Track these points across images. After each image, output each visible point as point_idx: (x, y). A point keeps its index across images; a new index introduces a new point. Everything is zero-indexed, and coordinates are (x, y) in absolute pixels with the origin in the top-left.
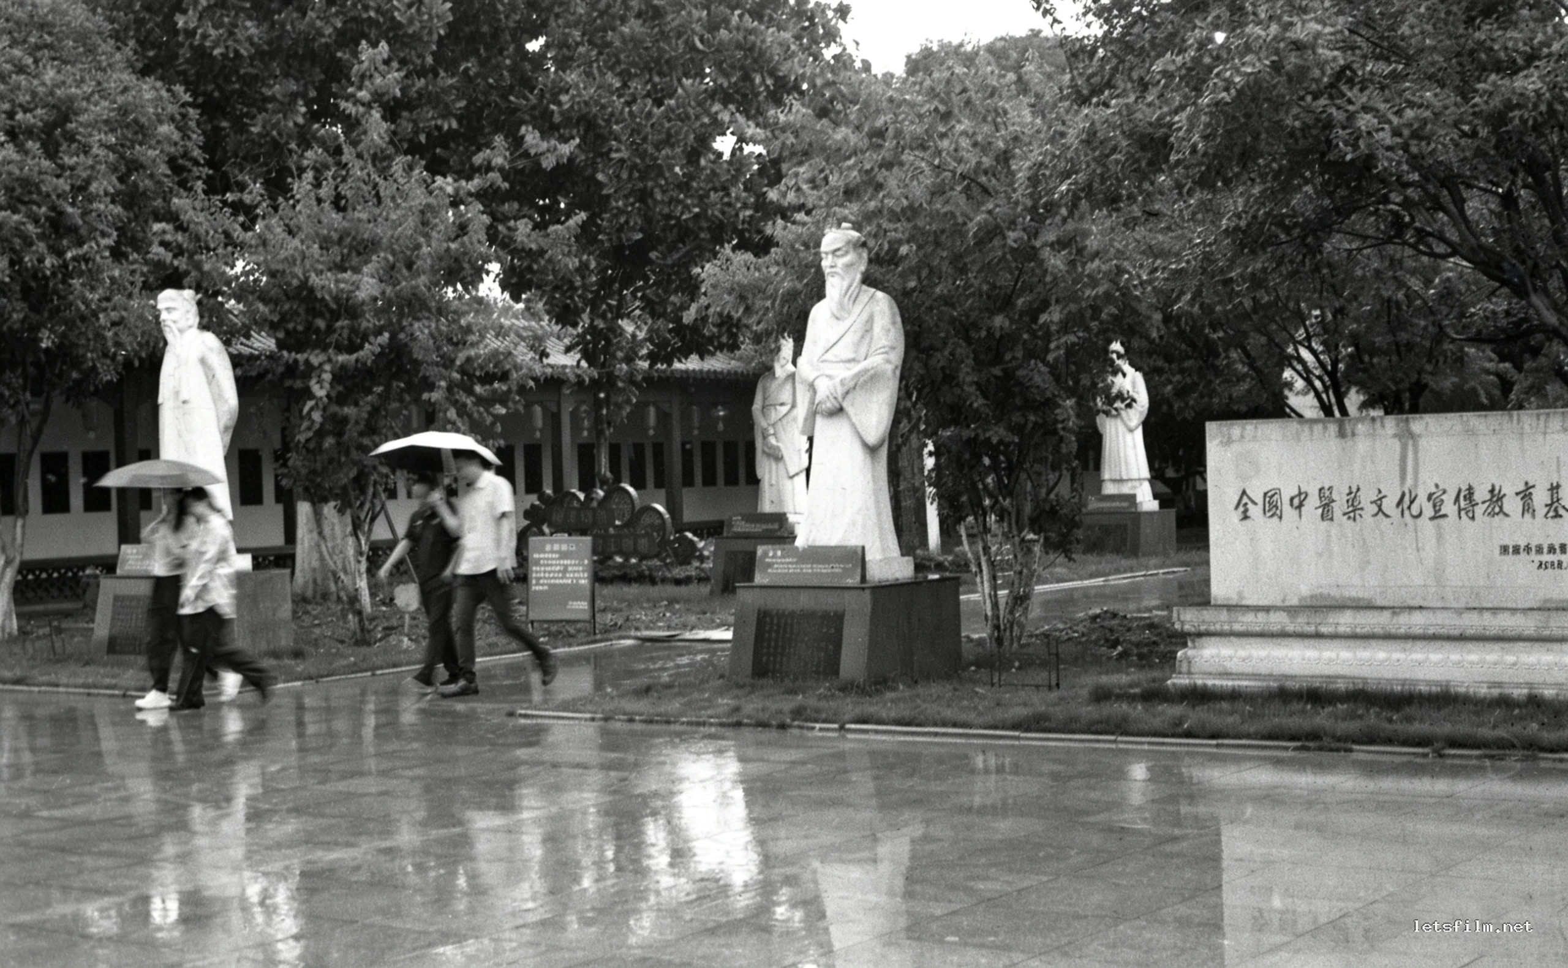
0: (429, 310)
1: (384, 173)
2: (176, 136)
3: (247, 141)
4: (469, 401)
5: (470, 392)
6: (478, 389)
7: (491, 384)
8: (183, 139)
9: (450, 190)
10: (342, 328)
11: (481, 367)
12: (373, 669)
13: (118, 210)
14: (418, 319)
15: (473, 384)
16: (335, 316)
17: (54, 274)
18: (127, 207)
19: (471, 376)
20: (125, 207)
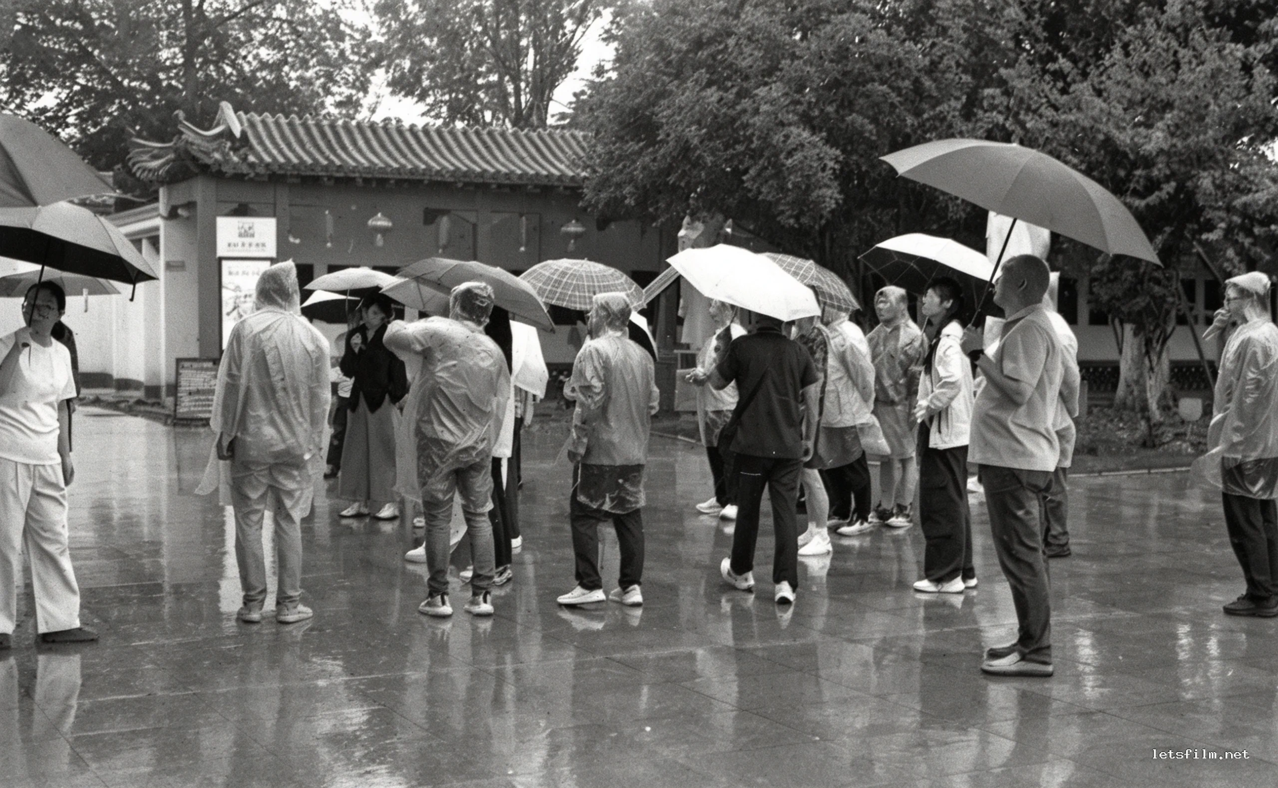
0: (1217, 162)
1: (1185, 42)
2: (1022, 17)
3: (1082, 19)
4: (1247, 242)
5: (1249, 233)
6: (1257, 230)
7: (1268, 225)
8: (1027, 19)
9: (1239, 54)
10: (1140, 176)
11: (1260, 212)
12: (1149, 468)
13: (967, 78)
14: (1205, 169)
15: (1253, 226)
16: (1134, 166)
17: (915, 132)
18: (974, 75)
19: (1252, 219)
20: (974, 77)
